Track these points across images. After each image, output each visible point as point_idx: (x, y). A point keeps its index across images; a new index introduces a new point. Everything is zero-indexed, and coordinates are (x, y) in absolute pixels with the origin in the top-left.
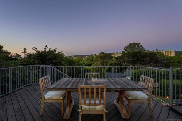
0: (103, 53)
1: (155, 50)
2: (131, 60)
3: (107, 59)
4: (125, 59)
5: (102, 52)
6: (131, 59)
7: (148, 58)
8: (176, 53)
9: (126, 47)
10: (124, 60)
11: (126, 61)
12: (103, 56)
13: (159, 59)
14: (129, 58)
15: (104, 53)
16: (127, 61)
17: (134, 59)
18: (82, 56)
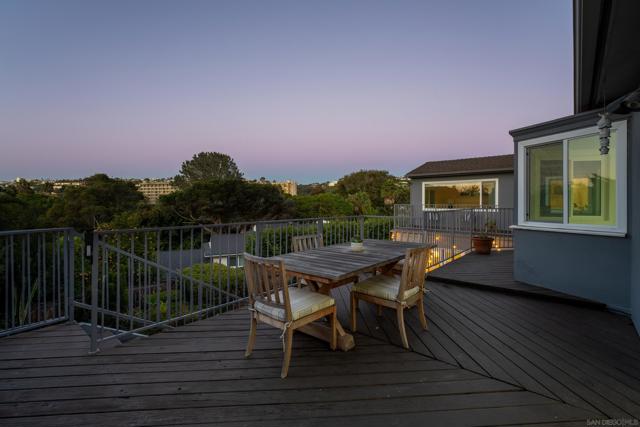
0: (104, 178)
1: (258, 180)
2: (218, 206)
3: (123, 203)
4: (201, 200)
5: (101, 173)
6: (220, 203)
7: (262, 200)
8: (300, 188)
9: (188, 162)
10: (195, 204)
11: (204, 208)
12: (106, 189)
13: (286, 202)
14: (212, 200)
15: (110, 177)
16: (207, 210)
17: (227, 202)
18: (49, 186)
